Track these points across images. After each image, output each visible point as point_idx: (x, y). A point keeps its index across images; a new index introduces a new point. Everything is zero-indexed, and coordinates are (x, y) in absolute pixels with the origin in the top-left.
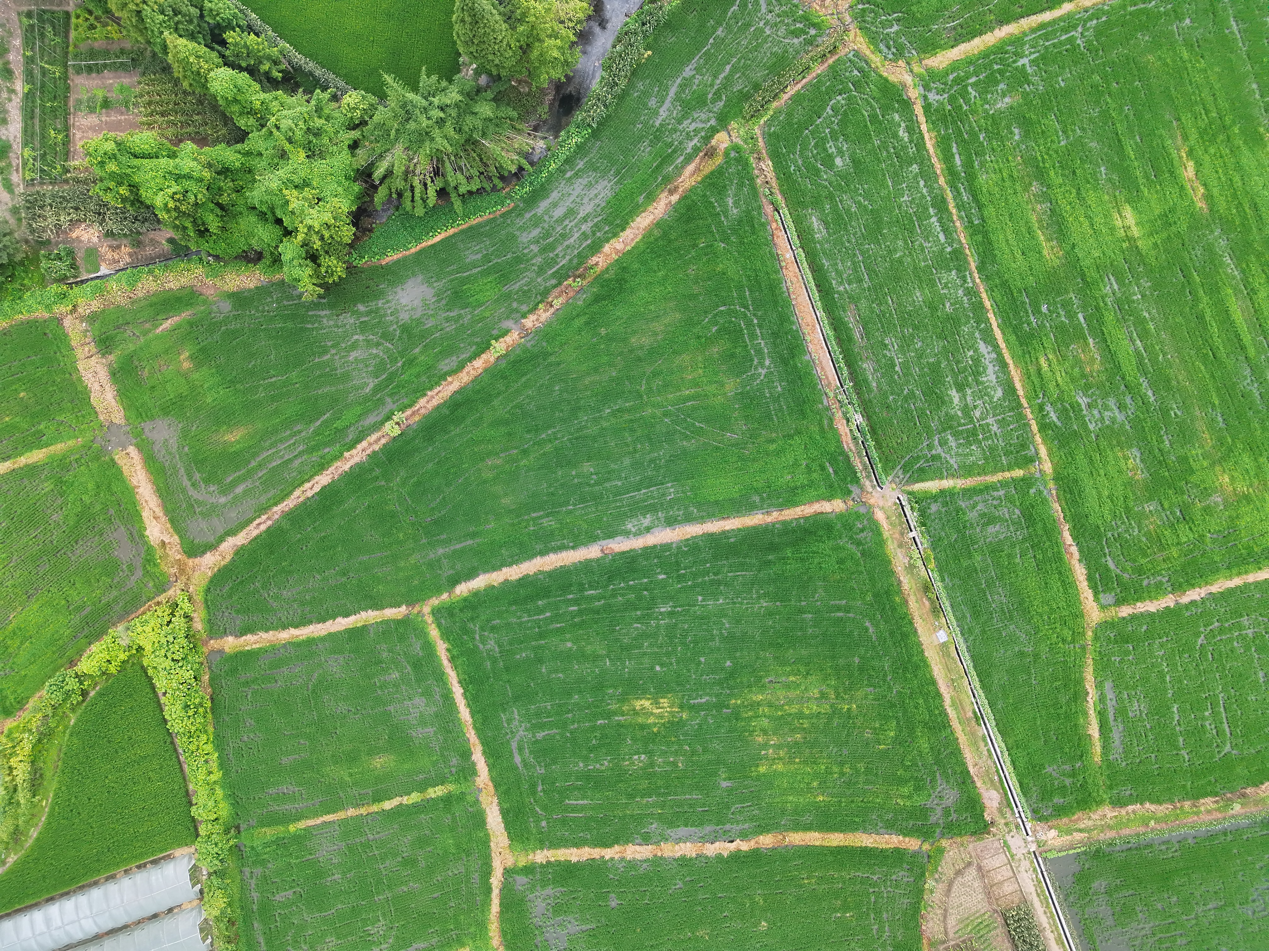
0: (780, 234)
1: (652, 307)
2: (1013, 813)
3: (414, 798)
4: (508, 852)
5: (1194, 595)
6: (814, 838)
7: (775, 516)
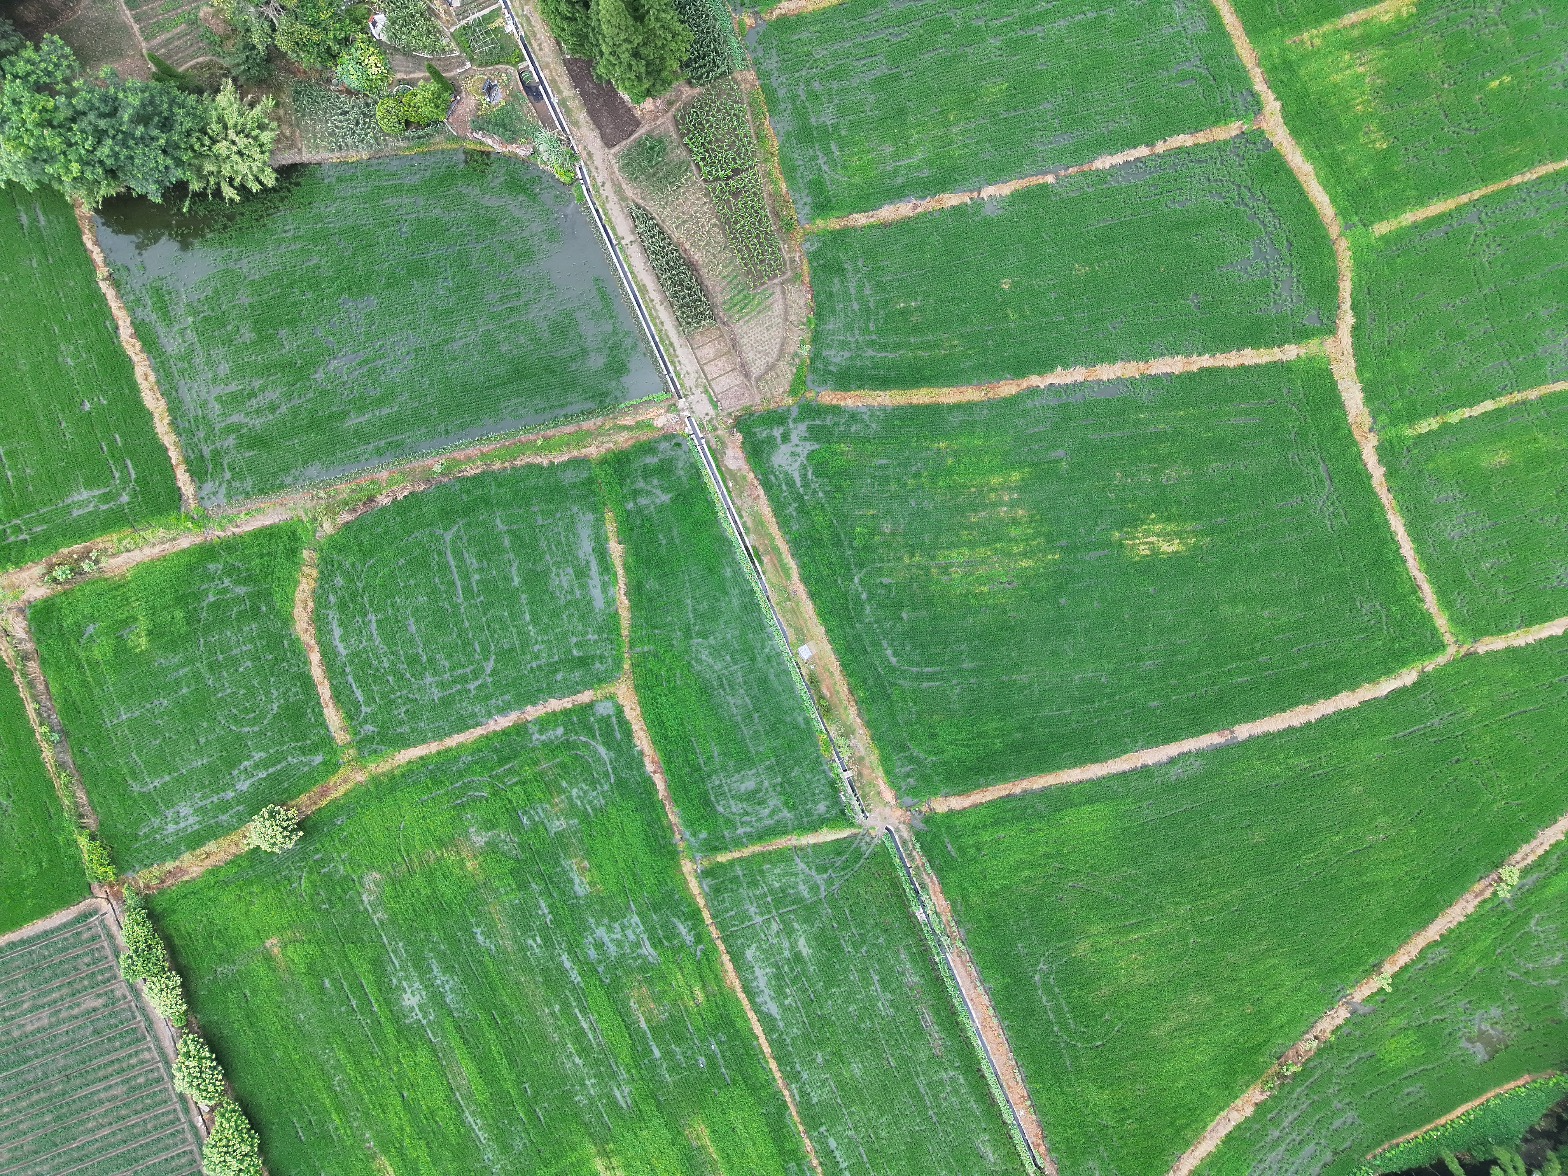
0: (1034, 1139)
1: (1188, 1041)
2: (707, 443)
3: (1454, 417)
4: (1333, 356)
5: (503, 722)
6: (948, 396)
7: (1017, 788)
